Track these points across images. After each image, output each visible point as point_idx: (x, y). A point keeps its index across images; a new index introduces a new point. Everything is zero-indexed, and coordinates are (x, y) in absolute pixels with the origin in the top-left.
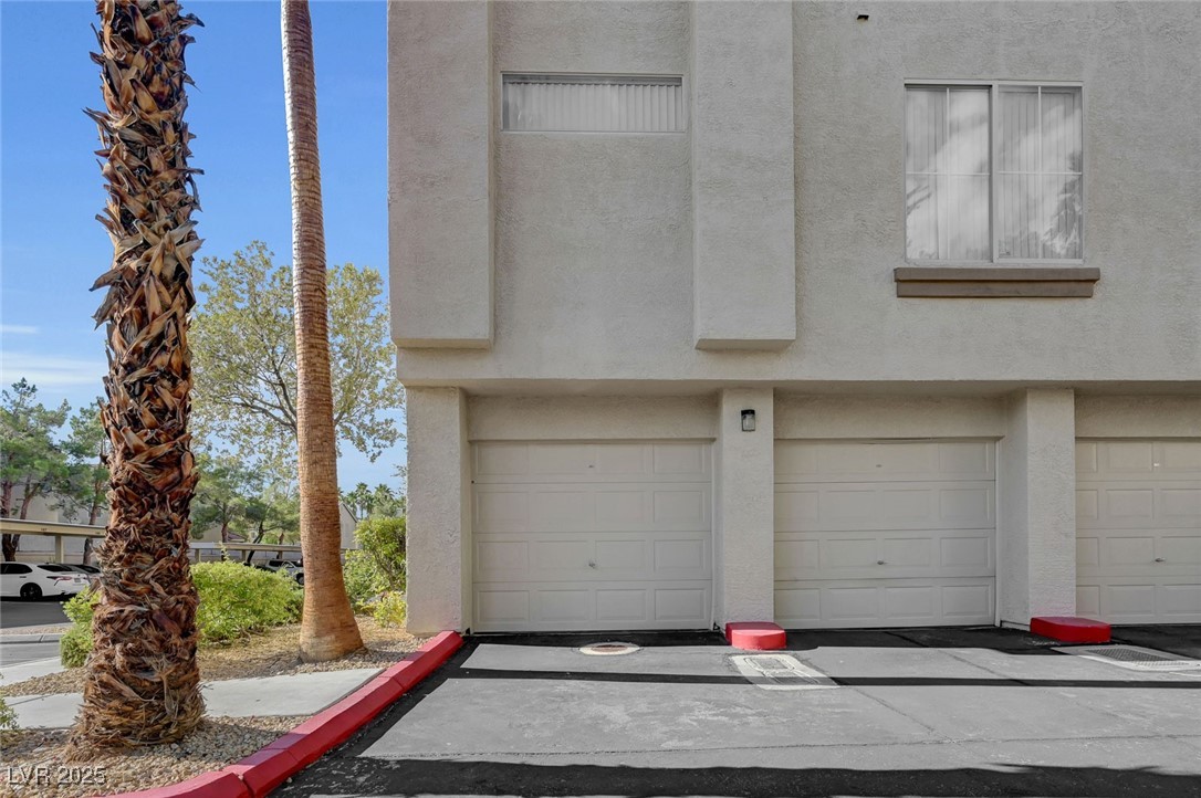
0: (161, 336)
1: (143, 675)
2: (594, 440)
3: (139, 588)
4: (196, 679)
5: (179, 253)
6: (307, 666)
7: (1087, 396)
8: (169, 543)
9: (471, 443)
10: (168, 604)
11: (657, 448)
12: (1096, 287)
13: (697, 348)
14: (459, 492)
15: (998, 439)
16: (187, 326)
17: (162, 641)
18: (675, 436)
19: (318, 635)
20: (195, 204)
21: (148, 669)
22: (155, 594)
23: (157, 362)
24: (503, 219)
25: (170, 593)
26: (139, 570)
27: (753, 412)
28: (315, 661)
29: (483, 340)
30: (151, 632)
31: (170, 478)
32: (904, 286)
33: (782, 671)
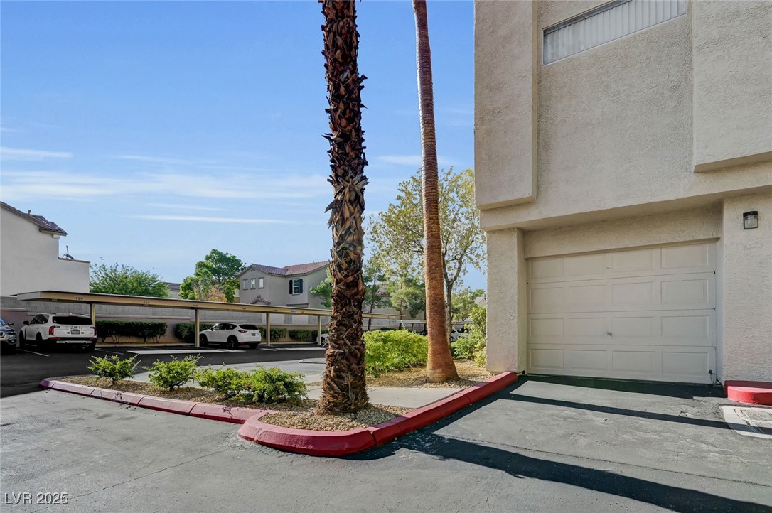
0: (350, 227)
1: (341, 381)
2: (610, 250)
3: (341, 342)
4: (364, 385)
5: (356, 188)
6: (428, 384)
8: (352, 322)
9: (527, 259)
10: (351, 349)
11: (664, 250)
13: (695, 172)
14: (516, 290)
16: (361, 221)
17: (349, 366)
18: (680, 240)
19: (434, 369)
20: (365, 163)
21: (343, 378)
22: (347, 345)
23: (348, 240)
24: (543, 120)
25: (352, 345)
26: (341, 334)
28: (431, 382)
29: (528, 197)
30: (344, 361)
31: (353, 292)
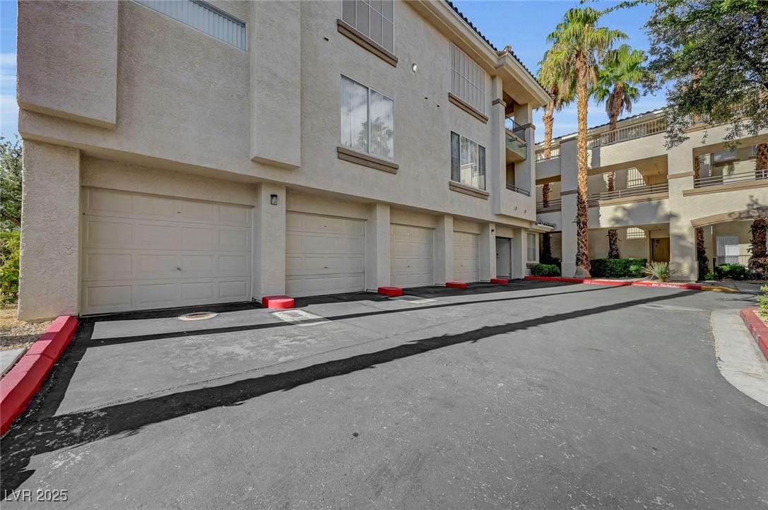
7: (394, 208)
9: (85, 187)
12: (397, 171)
13: (252, 160)
14: (77, 220)
15: (366, 220)
18: (233, 202)
27: (276, 196)
32: (340, 154)
33: (300, 318)
